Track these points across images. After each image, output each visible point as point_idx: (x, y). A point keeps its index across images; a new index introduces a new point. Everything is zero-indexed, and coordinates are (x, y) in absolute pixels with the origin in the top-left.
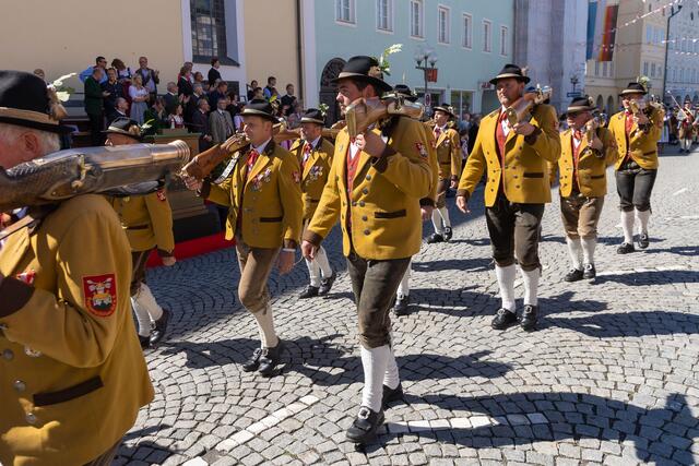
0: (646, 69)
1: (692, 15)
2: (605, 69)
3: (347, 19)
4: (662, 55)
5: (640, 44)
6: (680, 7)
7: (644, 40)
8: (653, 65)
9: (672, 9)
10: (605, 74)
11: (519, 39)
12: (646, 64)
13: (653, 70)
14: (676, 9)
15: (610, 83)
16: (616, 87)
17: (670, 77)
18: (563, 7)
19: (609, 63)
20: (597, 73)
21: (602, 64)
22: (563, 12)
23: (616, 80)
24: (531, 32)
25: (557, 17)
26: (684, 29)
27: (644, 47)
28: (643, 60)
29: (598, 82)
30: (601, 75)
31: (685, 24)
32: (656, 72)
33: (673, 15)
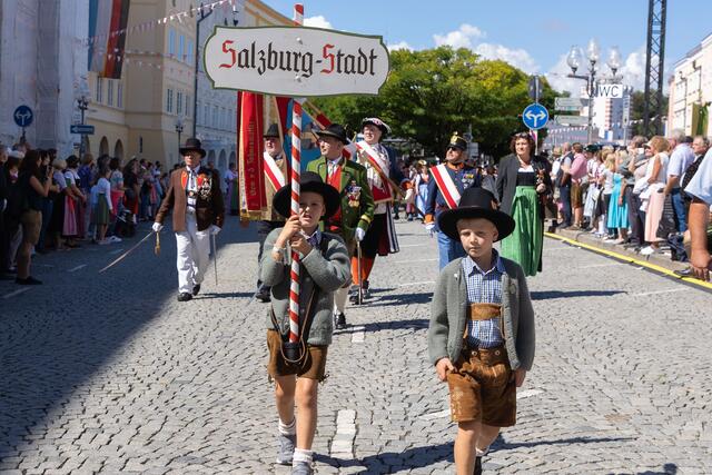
0: (170, 101)
1: (226, 22)
2: (110, 92)
4: (193, 85)
5: (159, 55)
7: (167, 52)
8: (179, 96)
9: (202, 8)
10: (110, 101)
12: (170, 92)
13: (179, 103)
14: (207, 10)
15: (116, 118)
16: (126, 126)
17: (201, 120)
19: (116, 81)
20: (99, 97)
21: (106, 80)
23: (126, 113)
27: (167, 62)
28: (166, 84)
29: (100, 114)
30: (105, 102)
32: (184, 110)
33: (203, 17)
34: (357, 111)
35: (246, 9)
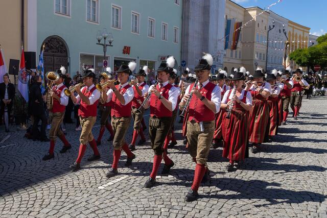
1: (280, 30)
2: (236, 54)
3: (65, 13)
4: (265, 50)
5: (254, 42)
6: (274, 26)
8: (260, 54)
9: (270, 26)
10: (236, 57)
11: (185, 35)
13: (260, 56)
14: (272, 27)
15: (239, 62)
16: (242, 64)
17: (269, 60)
18: (209, 20)
20: (232, 56)
21: (234, 51)
22: (209, 23)
23: (242, 60)
24: (190, 31)
25: (205, 25)
26: (276, 37)
27: (256, 45)
28: (255, 50)
29: (232, 61)
30: (234, 57)
31: (277, 34)
32: (262, 58)
33: (270, 30)
34: (310, 56)
35: (289, 25)
